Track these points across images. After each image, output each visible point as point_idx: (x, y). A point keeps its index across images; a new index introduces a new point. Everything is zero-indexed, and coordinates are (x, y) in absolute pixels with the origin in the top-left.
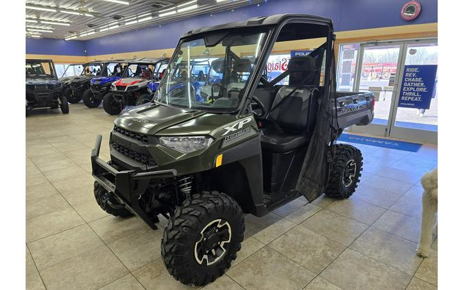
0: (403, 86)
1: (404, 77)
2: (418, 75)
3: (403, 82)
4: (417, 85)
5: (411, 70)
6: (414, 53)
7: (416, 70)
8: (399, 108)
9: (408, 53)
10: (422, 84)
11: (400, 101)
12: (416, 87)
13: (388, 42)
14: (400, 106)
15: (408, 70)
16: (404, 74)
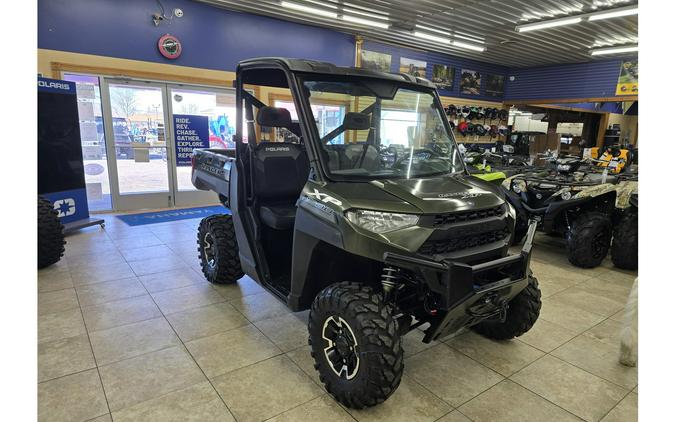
0: (176, 141)
1: (176, 130)
2: (191, 127)
3: (176, 135)
4: (192, 138)
5: (182, 120)
6: (180, 100)
7: (186, 121)
8: (178, 168)
9: (173, 100)
10: (197, 138)
11: (178, 159)
12: (191, 142)
13: (147, 81)
14: (178, 165)
15: (178, 120)
16: (175, 126)
